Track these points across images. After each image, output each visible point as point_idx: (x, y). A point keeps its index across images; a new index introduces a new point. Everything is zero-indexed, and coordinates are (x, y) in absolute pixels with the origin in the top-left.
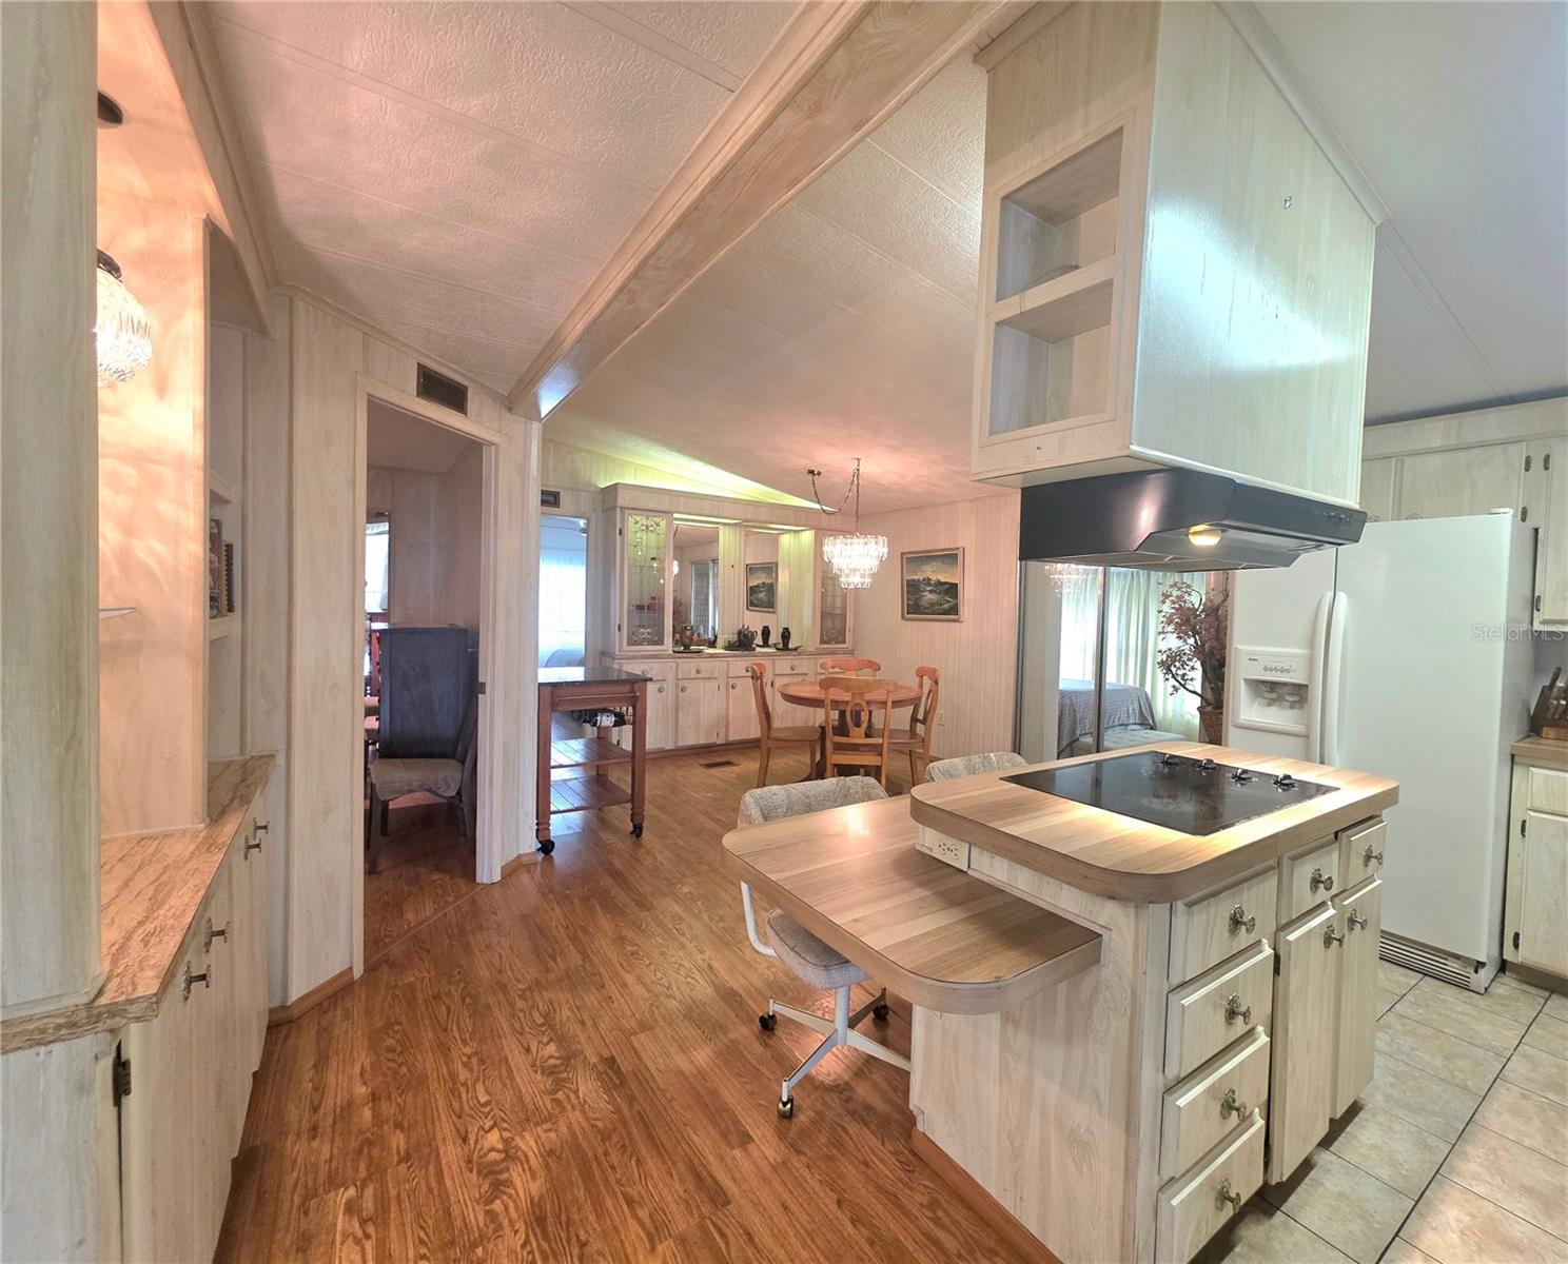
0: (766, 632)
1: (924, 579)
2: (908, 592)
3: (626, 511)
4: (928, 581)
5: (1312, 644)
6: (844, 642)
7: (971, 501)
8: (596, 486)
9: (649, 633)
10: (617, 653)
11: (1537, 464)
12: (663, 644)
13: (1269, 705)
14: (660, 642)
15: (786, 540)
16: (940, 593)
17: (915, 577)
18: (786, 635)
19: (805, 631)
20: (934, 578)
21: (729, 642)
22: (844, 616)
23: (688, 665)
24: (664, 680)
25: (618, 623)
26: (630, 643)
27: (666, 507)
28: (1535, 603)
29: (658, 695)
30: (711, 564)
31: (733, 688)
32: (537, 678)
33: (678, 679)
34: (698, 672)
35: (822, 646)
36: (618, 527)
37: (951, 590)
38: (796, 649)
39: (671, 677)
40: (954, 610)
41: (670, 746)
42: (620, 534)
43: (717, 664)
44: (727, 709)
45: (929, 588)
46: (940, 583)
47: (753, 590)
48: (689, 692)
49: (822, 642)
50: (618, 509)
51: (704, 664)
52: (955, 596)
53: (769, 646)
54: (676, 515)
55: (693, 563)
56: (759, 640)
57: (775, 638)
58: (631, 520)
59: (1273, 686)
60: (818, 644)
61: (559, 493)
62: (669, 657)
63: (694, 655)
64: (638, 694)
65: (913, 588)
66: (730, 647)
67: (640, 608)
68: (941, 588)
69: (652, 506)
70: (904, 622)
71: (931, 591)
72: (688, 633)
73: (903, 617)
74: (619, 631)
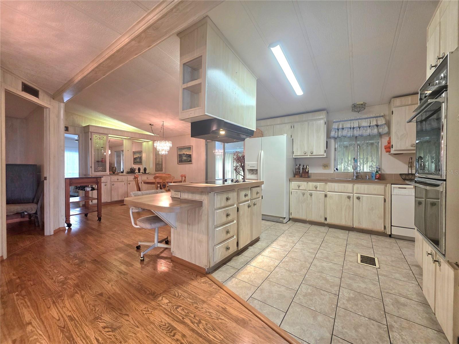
0: (139, 169)
2: (179, 157)
3: (93, 133)
4: (184, 154)
5: (258, 161)
6: (162, 171)
8: (82, 126)
9: (101, 169)
10: (90, 174)
11: (293, 127)
12: (106, 172)
13: (252, 174)
14: (105, 171)
15: (144, 144)
17: (181, 153)
18: (145, 169)
19: (151, 167)
21: (128, 172)
22: (162, 164)
23: (115, 178)
24: (107, 182)
25: (90, 166)
26: (95, 171)
27: (106, 133)
28: (293, 152)
29: (105, 186)
30: (121, 152)
31: (129, 184)
32: (64, 176)
33: (111, 182)
34: (118, 180)
35: (156, 172)
36: (90, 137)
37: (190, 156)
38: (148, 173)
39: (109, 181)
40: (191, 161)
41: (109, 201)
42: (91, 140)
43: (124, 177)
44: (128, 190)
46: (187, 154)
47: (135, 159)
48: (115, 185)
49: (156, 171)
50: (90, 133)
51: (120, 178)
52: (191, 158)
53: (140, 173)
54: (109, 135)
55: (115, 152)
56: (137, 171)
57: (142, 171)
58: (94, 136)
59: (252, 170)
60: (154, 172)
61: (68, 127)
62: (108, 175)
63: (116, 175)
64: (99, 181)
65: (180, 156)
66: (128, 173)
67: (98, 162)
68: (187, 156)
69: (101, 132)
71: (185, 157)
72: (114, 169)
73: (178, 164)
74: (91, 168)
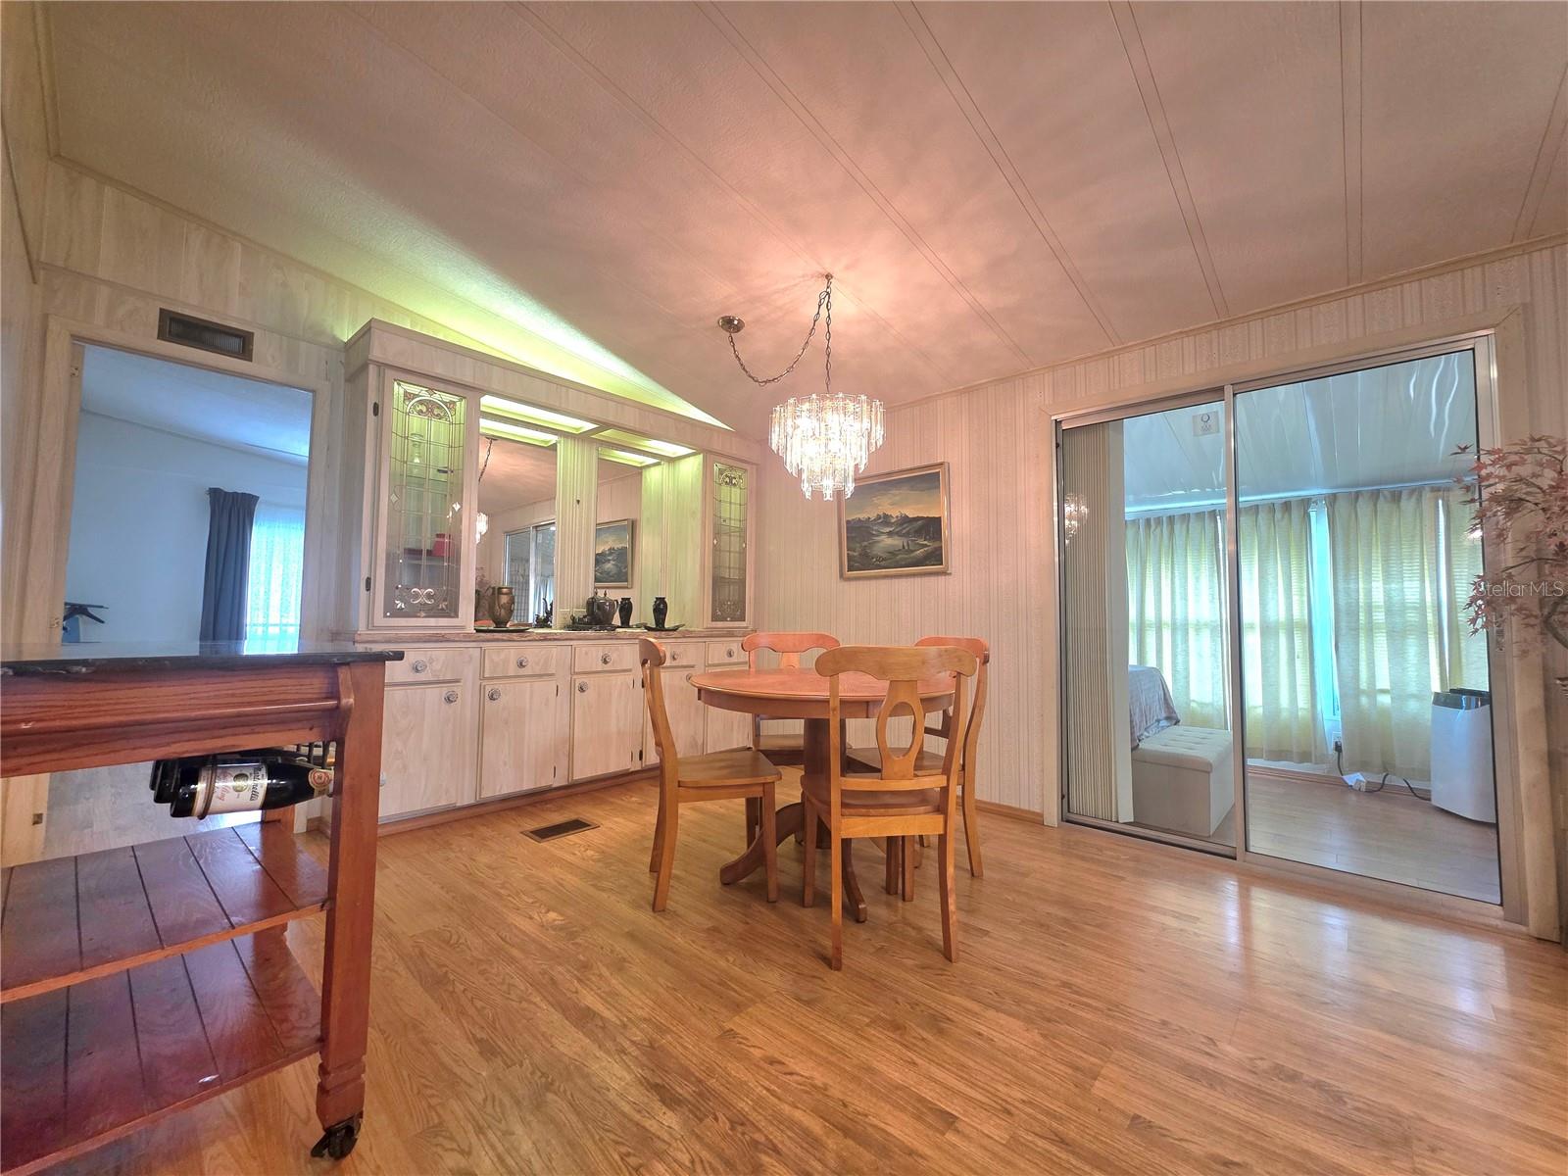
0: (626, 608)
1: (879, 517)
2: (849, 538)
3: (389, 374)
4: (885, 520)
6: (742, 618)
7: (960, 393)
8: (334, 338)
9: (429, 596)
10: (362, 628)
12: (457, 616)
14: (452, 611)
15: (654, 477)
16: (907, 535)
17: (863, 516)
18: (660, 608)
19: (689, 603)
20: (895, 513)
21: (573, 619)
22: (742, 582)
23: (504, 653)
24: (457, 681)
25: (365, 575)
26: (392, 612)
27: (468, 379)
29: (445, 706)
31: (582, 690)
33: (485, 678)
34: (521, 665)
35: (714, 624)
36: (372, 399)
37: (932, 527)
38: (675, 629)
39: (469, 673)
40: (935, 557)
41: (468, 799)
42: (376, 412)
43: (555, 653)
44: (572, 726)
45: (888, 530)
46: (905, 520)
48: (503, 700)
49: (715, 618)
50: (372, 368)
51: (533, 652)
52: (937, 536)
53: (629, 627)
54: (488, 402)
56: (616, 616)
57: (642, 615)
58: (399, 390)
60: (708, 623)
61: (253, 334)
62: (467, 638)
63: (515, 636)
64: (352, 696)
65: (858, 532)
66: (575, 625)
67: (414, 553)
68: (907, 528)
69: (439, 370)
70: (846, 584)
71: (890, 534)
72: (504, 599)
73: (841, 576)
74: (368, 589)
